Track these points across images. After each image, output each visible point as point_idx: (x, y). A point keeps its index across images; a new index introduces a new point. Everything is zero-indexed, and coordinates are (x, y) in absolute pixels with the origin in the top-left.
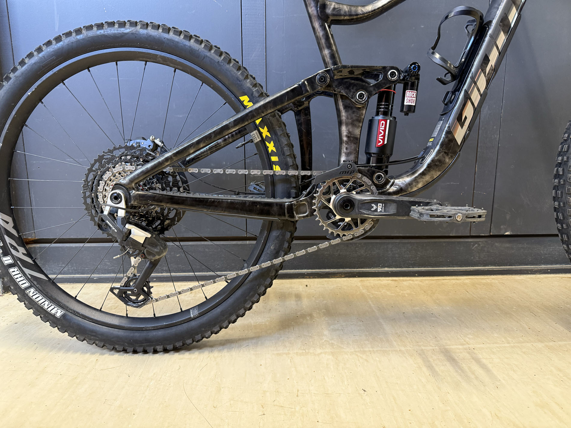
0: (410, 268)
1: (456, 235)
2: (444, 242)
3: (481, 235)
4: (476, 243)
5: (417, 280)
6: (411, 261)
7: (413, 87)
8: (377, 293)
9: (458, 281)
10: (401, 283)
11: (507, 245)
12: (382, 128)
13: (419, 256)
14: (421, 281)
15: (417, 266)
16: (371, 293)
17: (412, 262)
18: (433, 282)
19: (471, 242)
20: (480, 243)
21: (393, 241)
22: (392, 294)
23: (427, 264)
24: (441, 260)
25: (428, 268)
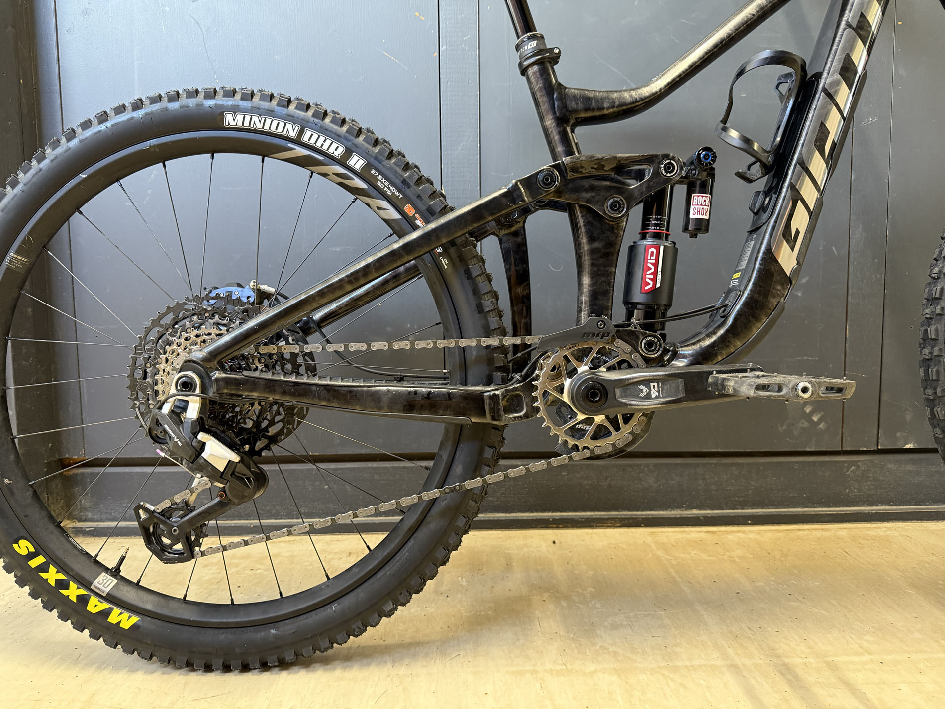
0: (736, 509)
1: (816, 450)
2: (797, 462)
3: (861, 449)
4: (854, 463)
5: (751, 532)
6: (739, 497)
7: (704, 188)
8: (683, 556)
9: (824, 533)
10: (724, 537)
11: (909, 467)
12: (652, 260)
13: (753, 487)
14: (759, 533)
15: (750, 506)
16: (674, 557)
17: (741, 499)
18: (781, 534)
19: (844, 462)
20: (859, 463)
21: (705, 462)
22: (712, 558)
23: (767, 502)
24: (792, 495)
25: (769, 508)
